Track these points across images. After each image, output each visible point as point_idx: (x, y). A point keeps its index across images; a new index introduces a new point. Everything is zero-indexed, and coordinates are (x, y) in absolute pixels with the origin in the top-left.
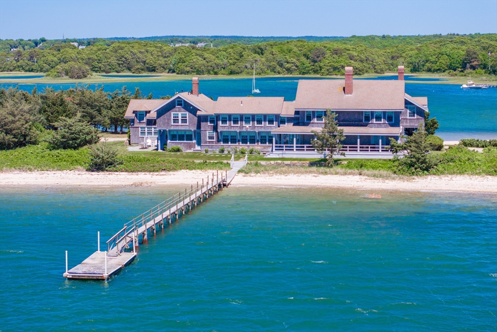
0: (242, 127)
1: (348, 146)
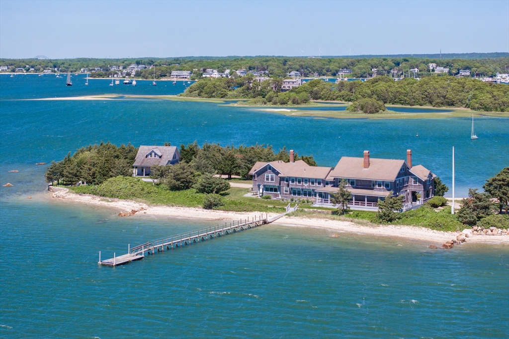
0: (303, 186)
1: (360, 202)
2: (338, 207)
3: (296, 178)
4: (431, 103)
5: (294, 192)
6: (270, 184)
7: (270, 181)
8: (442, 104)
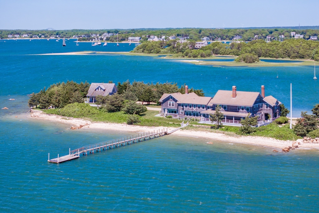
0: (192, 109)
1: (230, 120)
2: (215, 123)
3: (188, 104)
4: (289, 56)
5: (187, 113)
6: (171, 108)
7: (171, 106)
8: (296, 57)
